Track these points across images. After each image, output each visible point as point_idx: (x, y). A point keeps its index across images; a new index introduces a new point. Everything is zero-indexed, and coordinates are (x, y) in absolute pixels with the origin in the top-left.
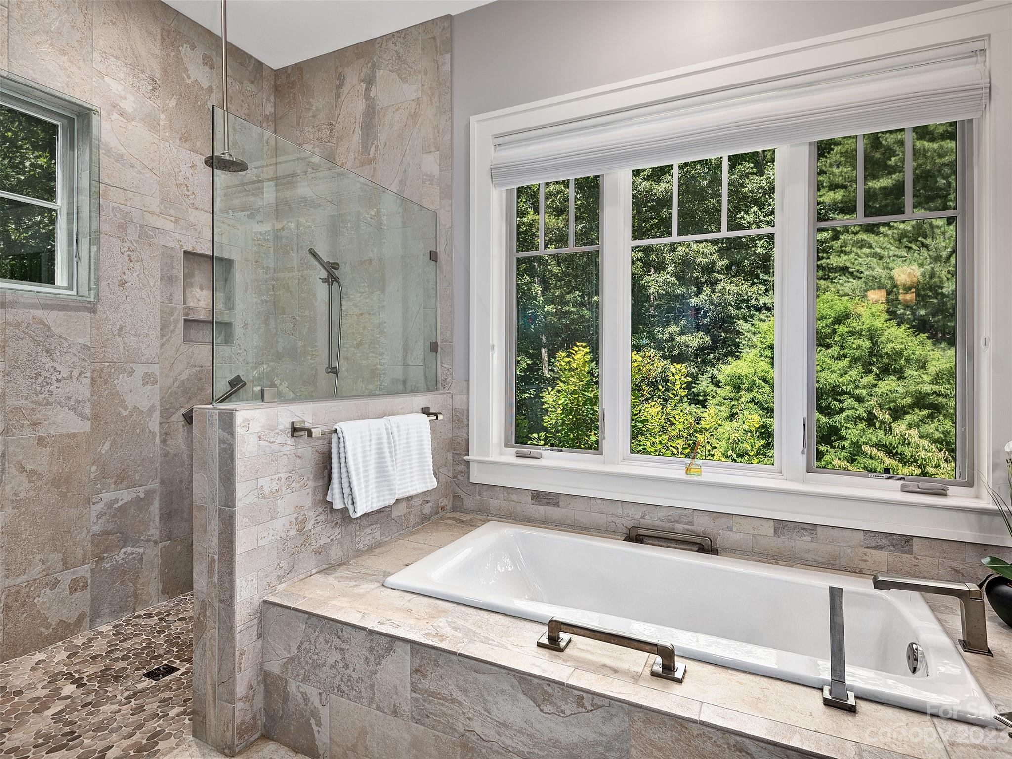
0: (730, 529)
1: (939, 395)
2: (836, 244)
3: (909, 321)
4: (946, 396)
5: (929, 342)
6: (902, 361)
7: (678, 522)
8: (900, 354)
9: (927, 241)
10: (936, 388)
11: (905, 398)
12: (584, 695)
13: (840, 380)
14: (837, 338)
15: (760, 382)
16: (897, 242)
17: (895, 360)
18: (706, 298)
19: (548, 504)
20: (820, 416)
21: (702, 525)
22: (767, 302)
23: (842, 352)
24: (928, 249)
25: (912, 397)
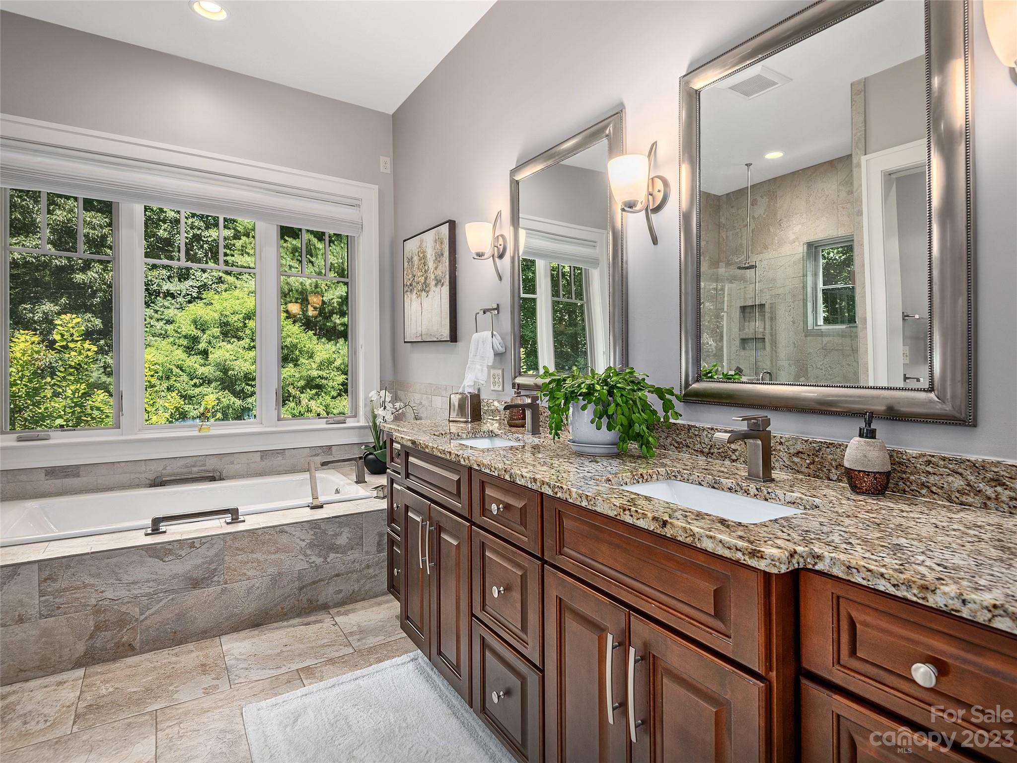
0: (232, 463)
1: (322, 378)
2: (238, 243)
3: (301, 320)
4: (326, 379)
5: (315, 338)
6: (297, 352)
7: (194, 466)
8: (295, 346)
9: (313, 259)
10: (320, 373)
11: (299, 381)
12: (195, 540)
13: (252, 368)
14: (248, 332)
15: (178, 371)
16: (291, 255)
17: (292, 351)
18: (96, 276)
19: (66, 476)
20: (235, 399)
21: (211, 464)
22: (171, 288)
23: (252, 344)
24: (313, 265)
25: (304, 380)
